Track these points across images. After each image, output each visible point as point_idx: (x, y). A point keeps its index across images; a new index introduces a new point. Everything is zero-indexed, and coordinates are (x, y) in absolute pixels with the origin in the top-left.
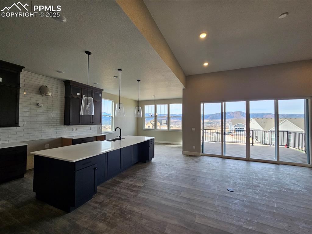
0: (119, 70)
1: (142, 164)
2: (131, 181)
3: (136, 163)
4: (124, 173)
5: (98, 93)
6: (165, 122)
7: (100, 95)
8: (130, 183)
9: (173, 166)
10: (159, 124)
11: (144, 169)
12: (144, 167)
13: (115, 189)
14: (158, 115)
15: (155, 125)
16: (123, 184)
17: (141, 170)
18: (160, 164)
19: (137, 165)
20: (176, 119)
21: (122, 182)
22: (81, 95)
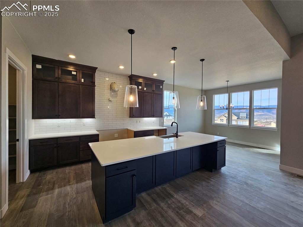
0: (172, 48)
1: (206, 173)
2: (186, 198)
3: (198, 170)
4: (179, 181)
5: (159, 84)
6: (243, 115)
7: (161, 87)
8: (184, 201)
9: (261, 190)
10: (234, 117)
11: (208, 182)
12: (207, 179)
13: (162, 204)
14: (233, 106)
15: (229, 119)
16: (174, 200)
17: (204, 183)
18: (235, 180)
19: (198, 173)
20: (261, 111)
21: (172, 196)
22: (142, 88)
